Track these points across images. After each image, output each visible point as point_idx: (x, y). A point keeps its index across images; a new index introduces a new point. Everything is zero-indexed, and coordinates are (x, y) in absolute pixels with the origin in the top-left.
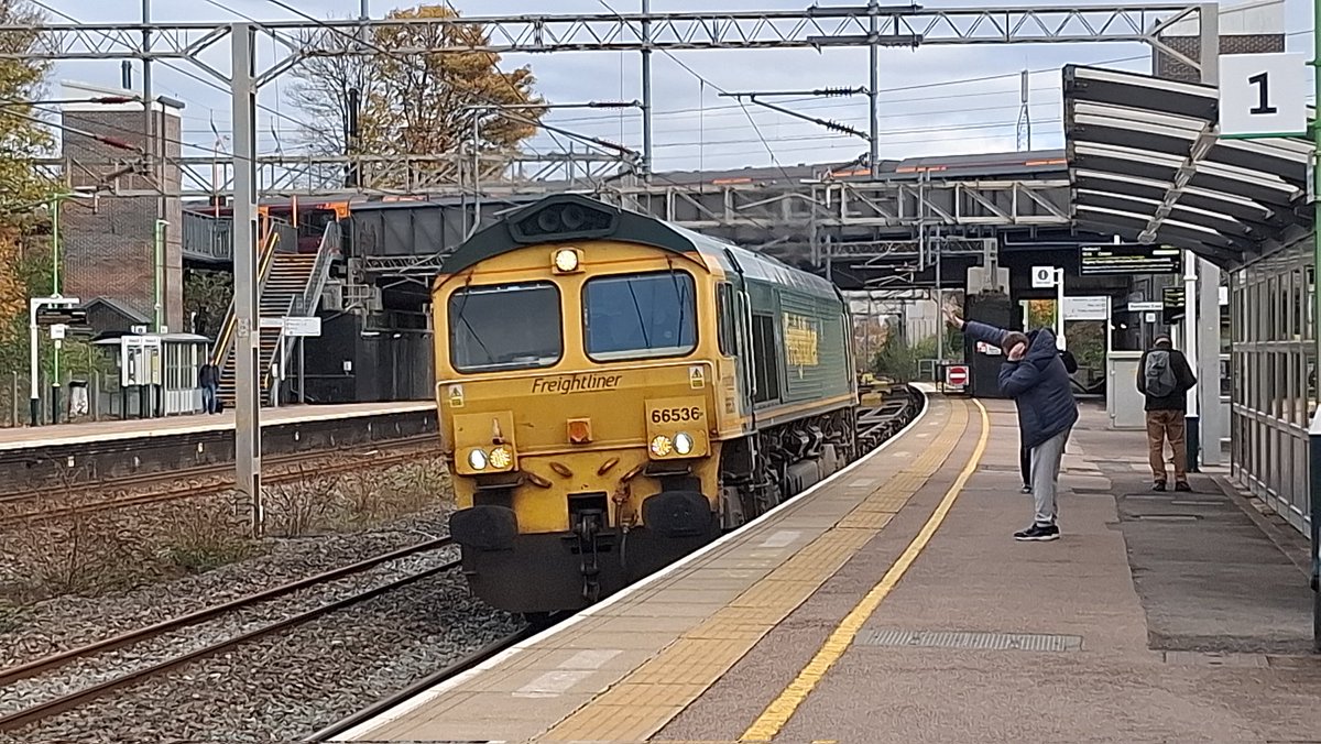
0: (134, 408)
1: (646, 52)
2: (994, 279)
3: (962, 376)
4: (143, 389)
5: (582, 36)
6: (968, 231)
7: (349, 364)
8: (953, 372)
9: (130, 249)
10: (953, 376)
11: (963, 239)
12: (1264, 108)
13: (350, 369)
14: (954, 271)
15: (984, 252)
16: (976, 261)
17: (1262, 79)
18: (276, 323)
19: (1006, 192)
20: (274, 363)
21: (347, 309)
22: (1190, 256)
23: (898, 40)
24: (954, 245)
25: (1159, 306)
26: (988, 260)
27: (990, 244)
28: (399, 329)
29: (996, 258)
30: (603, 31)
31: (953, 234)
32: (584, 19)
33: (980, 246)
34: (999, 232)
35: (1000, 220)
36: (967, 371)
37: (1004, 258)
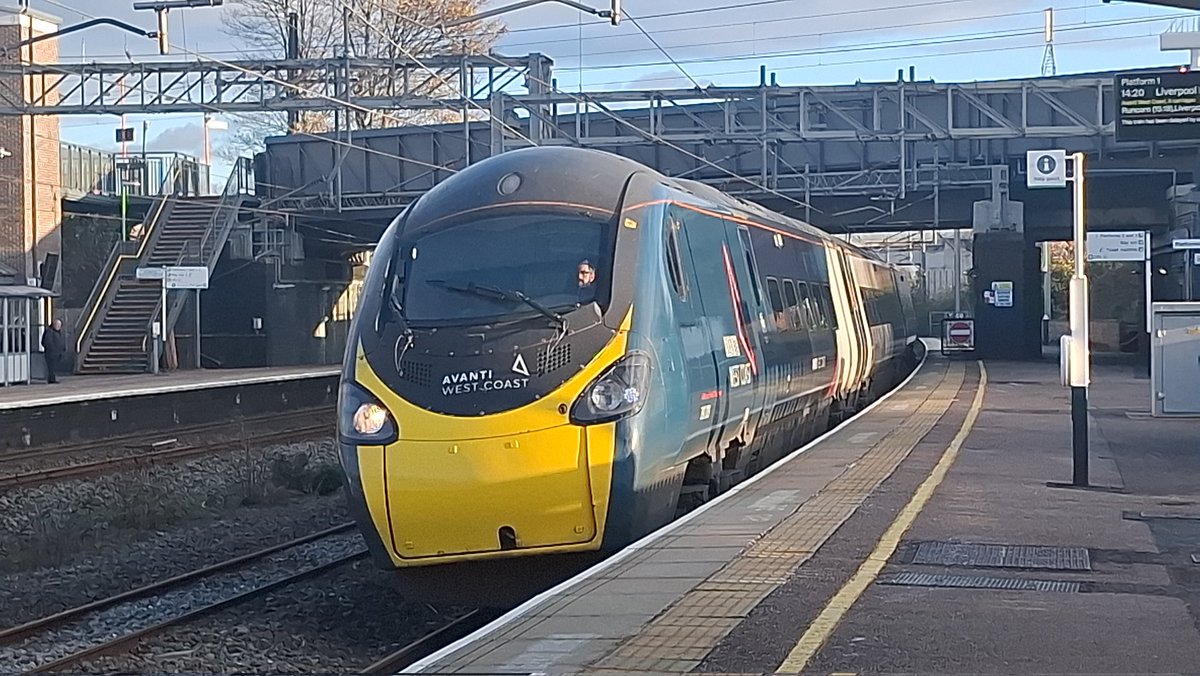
2: (1004, 214)
3: (967, 332)
7: (260, 321)
8: (953, 328)
10: (954, 332)
11: (967, 166)
13: (260, 326)
15: (992, 181)
18: (156, 274)
20: (156, 321)
21: (256, 258)
26: (997, 192)
27: (999, 171)
28: (328, 281)
29: (1007, 190)
31: (955, 161)
35: (1005, 132)
36: (972, 327)
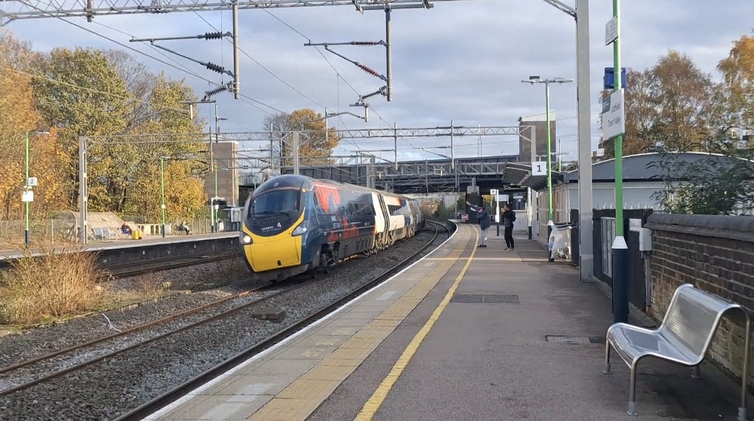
0: (234, 228)
1: (396, 137)
2: (475, 188)
4: (236, 223)
5: (380, 134)
6: (468, 176)
9: (224, 183)
10: (464, 217)
11: (466, 178)
12: (540, 171)
14: (463, 187)
15: (472, 182)
16: (469, 184)
17: (539, 166)
19: (479, 166)
22: (529, 189)
23: (458, 135)
24: (463, 180)
25: (522, 197)
26: (473, 184)
27: (473, 180)
29: (475, 184)
30: (385, 133)
31: (463, 177)
32: (380, 130)
33: (471, 180)
34: (476, 176)
35: (478, 174)
36: (467, 216)
37: (478, 183)
